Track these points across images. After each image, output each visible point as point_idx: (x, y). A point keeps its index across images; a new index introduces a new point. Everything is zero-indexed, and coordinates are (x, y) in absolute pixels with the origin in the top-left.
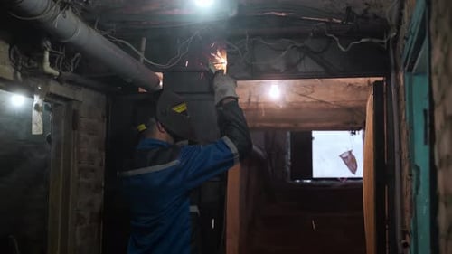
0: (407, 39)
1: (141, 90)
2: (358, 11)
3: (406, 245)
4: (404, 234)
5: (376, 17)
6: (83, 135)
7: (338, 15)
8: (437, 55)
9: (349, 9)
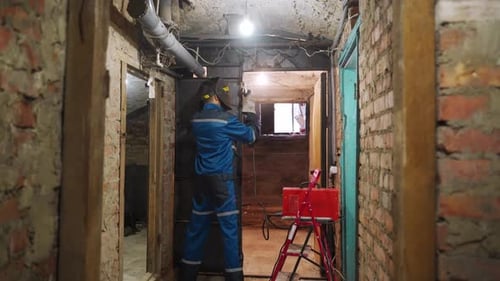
0: (343, 50)
1: (195, 76)
2: (315, 35)
3: (339, 155)
4: (338, 149)
5: (324, 38)
6: (166, 101)
7: (304, 37)
8: (362, 58)
9: (310, 34)
